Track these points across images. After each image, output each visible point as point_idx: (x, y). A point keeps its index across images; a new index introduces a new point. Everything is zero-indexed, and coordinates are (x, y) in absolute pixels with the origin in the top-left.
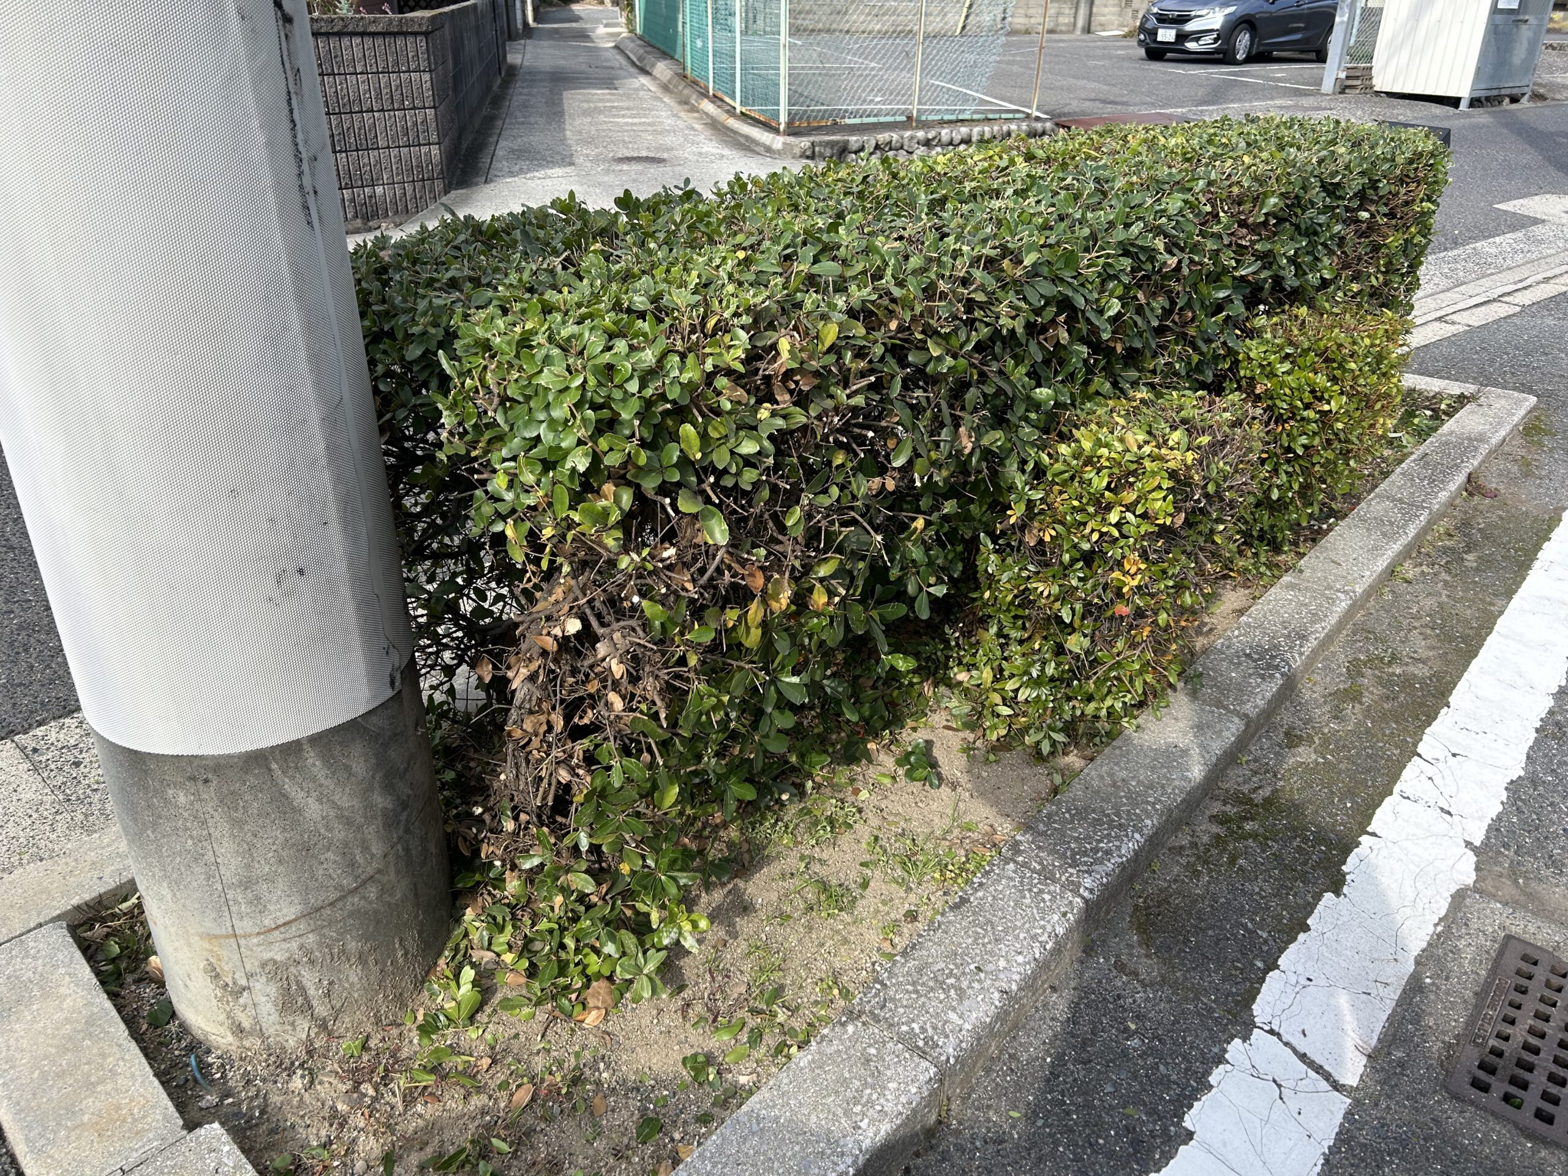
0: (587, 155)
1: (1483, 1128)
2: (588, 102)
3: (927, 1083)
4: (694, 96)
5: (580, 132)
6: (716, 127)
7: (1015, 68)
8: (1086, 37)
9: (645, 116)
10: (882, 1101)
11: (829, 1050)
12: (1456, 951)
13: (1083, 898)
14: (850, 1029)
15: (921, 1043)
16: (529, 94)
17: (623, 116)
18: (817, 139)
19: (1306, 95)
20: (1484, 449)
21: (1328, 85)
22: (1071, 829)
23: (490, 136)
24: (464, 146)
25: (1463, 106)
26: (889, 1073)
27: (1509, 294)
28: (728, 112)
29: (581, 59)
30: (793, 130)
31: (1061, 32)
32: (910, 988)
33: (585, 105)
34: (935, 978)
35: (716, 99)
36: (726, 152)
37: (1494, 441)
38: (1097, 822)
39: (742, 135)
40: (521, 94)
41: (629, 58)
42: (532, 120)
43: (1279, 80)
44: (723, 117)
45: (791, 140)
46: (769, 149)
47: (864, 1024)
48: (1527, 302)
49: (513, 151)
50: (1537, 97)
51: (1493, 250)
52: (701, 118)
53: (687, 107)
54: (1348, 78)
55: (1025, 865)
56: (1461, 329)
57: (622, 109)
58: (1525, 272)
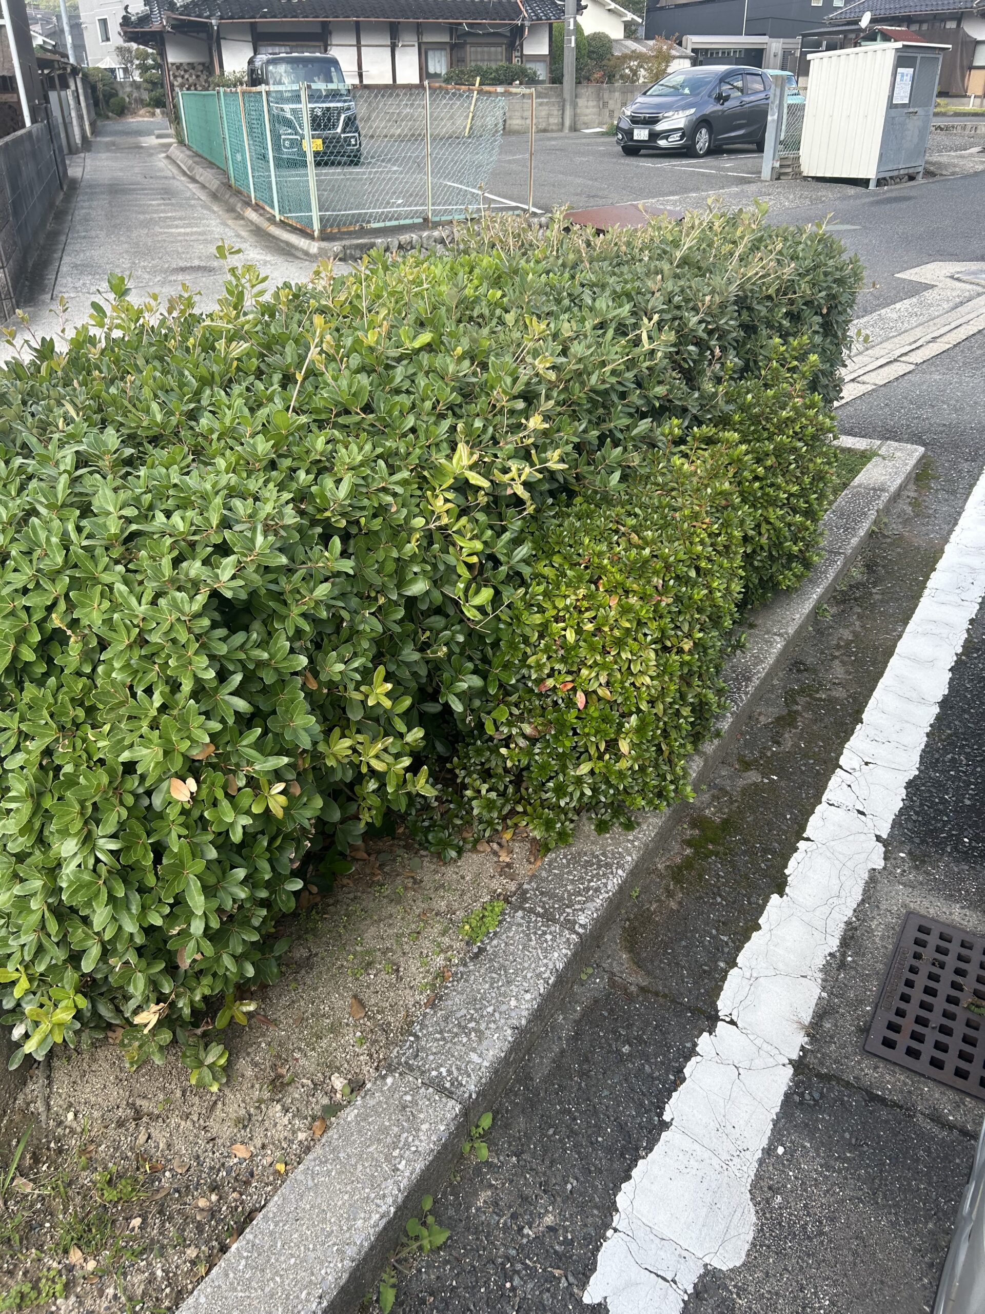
0: (145, 268)
1: (893, 1080)
2: (143, 213)
3: (453, 1119)
4: (239, 205)
5: (137, 244)
6: (258, 232)
7: (514, 167)
8: (573, 134)
9: (197, 226)
10: (417, 1143)
11: (372, 1102)
12: (870, 931)
13: (578, 934)
14: (389, 1080)
15: (448, 1085)
16: (90, 207)
17: (177, 227)
18: (347, 243)
19: (749, 182)
20: (885, 496)
21: (766, 173)
22: (568, 873)
23: (55, 251)
24: (30, 264)
25: (872, 186)
26: (422, 1116)
27: (906, 354)
28: (269, 219)
29: (137, 170)
30: (325, 237)
31: (552, 131)
32: (438, 1036)
33: (141, 217)
34: (459, 1025)
35: (257, 208)
36: (269, 258)
37: (892, 489)
38: (589, 863)
39: (283, 241)
40: (82, 208)
41: (179, 167)
42: (93, 233)
43: (728, 169)
44: (265, 225)
45: (324, 244)
46: (306, 253)
47: (400, 1074)
48: (920, 361)
49: (76, 266)
50: (929, 174)
51: (895, 316)
52: (247, 226)
53: (233, 215)
54: (781, 166)
55: (532, 911)
56: (870, 387)
57: (175, 219)
58: (918, 332)
